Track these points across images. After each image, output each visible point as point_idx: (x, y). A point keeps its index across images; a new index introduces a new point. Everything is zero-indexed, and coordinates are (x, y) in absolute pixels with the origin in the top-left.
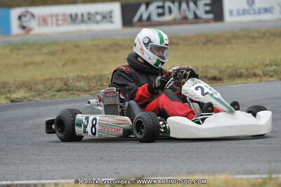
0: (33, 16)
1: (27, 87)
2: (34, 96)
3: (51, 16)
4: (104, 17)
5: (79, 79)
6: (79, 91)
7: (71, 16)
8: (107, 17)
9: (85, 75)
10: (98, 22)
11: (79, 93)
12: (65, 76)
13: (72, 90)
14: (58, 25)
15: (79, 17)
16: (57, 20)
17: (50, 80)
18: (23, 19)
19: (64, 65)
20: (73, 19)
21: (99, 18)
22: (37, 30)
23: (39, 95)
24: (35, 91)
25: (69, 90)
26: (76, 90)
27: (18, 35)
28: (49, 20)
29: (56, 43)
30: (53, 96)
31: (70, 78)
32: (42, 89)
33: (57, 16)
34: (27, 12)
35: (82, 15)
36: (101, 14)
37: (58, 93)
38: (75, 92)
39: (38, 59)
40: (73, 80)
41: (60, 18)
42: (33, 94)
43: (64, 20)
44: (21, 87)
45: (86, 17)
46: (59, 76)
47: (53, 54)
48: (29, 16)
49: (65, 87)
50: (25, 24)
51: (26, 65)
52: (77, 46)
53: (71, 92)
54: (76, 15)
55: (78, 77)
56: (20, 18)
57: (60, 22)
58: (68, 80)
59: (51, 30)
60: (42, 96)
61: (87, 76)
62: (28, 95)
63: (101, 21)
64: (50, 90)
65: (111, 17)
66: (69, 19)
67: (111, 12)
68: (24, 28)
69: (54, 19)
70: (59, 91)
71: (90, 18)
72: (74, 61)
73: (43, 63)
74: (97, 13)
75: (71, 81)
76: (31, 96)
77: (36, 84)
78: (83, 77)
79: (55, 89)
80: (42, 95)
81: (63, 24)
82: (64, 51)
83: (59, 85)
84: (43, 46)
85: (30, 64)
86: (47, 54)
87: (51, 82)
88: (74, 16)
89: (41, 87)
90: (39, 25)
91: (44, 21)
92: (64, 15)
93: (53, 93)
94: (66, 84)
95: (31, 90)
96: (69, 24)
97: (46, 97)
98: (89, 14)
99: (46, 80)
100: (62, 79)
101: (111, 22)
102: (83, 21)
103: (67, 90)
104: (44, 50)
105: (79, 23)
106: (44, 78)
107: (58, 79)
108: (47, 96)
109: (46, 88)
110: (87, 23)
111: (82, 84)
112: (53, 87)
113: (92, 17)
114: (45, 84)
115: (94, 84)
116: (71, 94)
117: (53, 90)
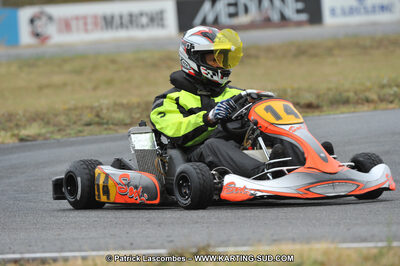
0: (50, 18)
1: (42, 119)
2: (52, 132)
3: (77, 18)
4: (152, 20)
5: (116, 107)
6: (116, 125)
7: (105, 18)
8: (156, 19)
9: (125, 101)
10: (143, 26)
11: (116, 128)
12: (96, 104)
13: (107, 123)
14: (86, 31)
15: (117, 21)
16: (85, 24)
17: (75, 109)
19: (95, 88)
20: (108, 22)
21: (144, 20)
22: (57, 38)
23: (59, 130)
24: (54, 125)
25: (103, 124)
26: (113, 124)
27: (29, 46)
28: (74, 24)
29: (83, 56)
30: (80, 132)
31: (104, 107)
32: (64, 123)
33: (85, 18)
34: (42, 13)
35: (121, 17)
36: (147, 15)
37: (86, 128)
38: (111, 126)
39: (57, 79)
40: (108, 109)
41: (89, 21)
42: (51, 129)
43: (96, 24)
44: (34, 120)
45: (126, 20)
46: (87, 104)
47: (79, 72)
48: (44, 19)
49: (97, 119)
50: (39, 30)
51: (41, 88)
52: (113, 61)
53: (105, 126)
54: (112, 17)
55: (115, 104)
56: (32, 21)
57: (90, 27)
58: (102, 110)
59: (77, 38)
60: (64, 133)
61: (128, 104)
62: (43, 131)
63: (148, 25)
64: (75, 123)
65: (162, 19)
66: (101, 22)
67: (161, 13)
68: (37, 35)
69: (81, 23)
70: (88, 124)
71: (132, 21)
72: (109, 83)
73: (65, 85)
74: (141, 14)
75: (105, 111)
76: (48, 132)
77: (56, 115)
78: (122, 105)
79: (83, 122)
80: (64, 130)
81: (93, 30)
82: (95, 68)
83: (88, 116)
84: (65, 61)
85: (48, 86)
86: (71, 72)
87: (77, 113)
88: (109, 20)
89: (62, 119)
90: (60, 31)
91: (66, 26)
92: (95, 17)
93: (80, 128)
94: (98, 116)
95: (48, 123)
96: (102, 29)
97: (70, 134)
98: (131, 15)
99: (70, 110)
100: (92, 108)
101: (163, 26)
102: (122, 25)
103: (99, 124)
104: (68, 67)
105: (117, 28)
106: (66, 107)
107: (87, 107)
108: (72, 132)
109: (69, 121)
110: (127, 27)
111: (120, 115)
112: (80, 120)
113: (134, 18)
114: (67, 115)
115: (138, 116)
116: (106, 129)
117: (79, 123)
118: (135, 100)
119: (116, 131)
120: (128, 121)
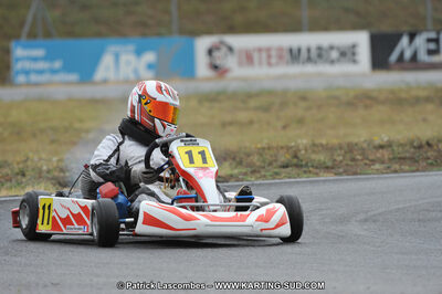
0: (230, 49)
1: (234, 159)
2: (245, 174)
3: (260, 50)
4: (343, 54)
5: (316, 149)
6: (317, 168)
7: (291, 50)
8: (348, 54)
9: (324, 142)
10: (332, 62)
11: (318, 171)
12: (293, 144)
13: (306, 165)
14: (269, 64)
15: (304, 54)
16: (269, 57)
17: (269, 148)
18: (216, 54)
19: (284, 127)
20: (294, 55)
21: (334, 54)
22: (237, 71)
23: (253, 172)
24: (248, 165)
25: (302, 166)
26: (312, 166)
27: (208, 79)
28: (256, 56)
29: (270, 93)
30: (277, 174)
31: (301, 147)
32: (258, 164)
33: (268, 50)
34: (222, 43)
35: (309, 50)
36: (338, 49)
37: (283, 170)
38: (311, 169)
39: (243, 116)
40: (306, 150)
41: (273, 53)
42: (244, 169)
43: (280, 57)
44: (225, 159)
45: (314, 53)
46: (281, 144)
47: (266, 109)
48: (224, 49)
49: (295, 161)
50: (218, 62)
51: (224, 125)
52: (304, 98)
53: (304, 169)
54: (299, 50)
55: (314, 145)
56: (210, 52)
57: (274, 60)
58: (299, 150)
60: (258, 175)
61: (327, 145)
62: (236, 171)
63: (338, 60)
64: (270, 164)
65: (354, 54)
66: (287, 56)
67: (354, 46)
68: (215, 67)
69: (264, 55)
70: (285, 166)
71: (321, 55)
72: (301, 121)
73: (251, 122)
74: (332, 48)
75: (303, 152)
76: (241, 173)
77: (248, 155)
78: (322, 145)
79: (279, 163)
80: (259, 172)
81: (277, 64)
82: (284, 105)
83: (284, 157)
84: (249, 96)
85: (231, 123)
86: (257, 109)
87: (271, 152)
88: (295, 51)
89: (255, 159)
90: (240, 64)
91: (248, 58)
92: (280, 49)
93: (276, 170)
94: (296, 156)
95: (240, 163)
96: (287, 63)
97: (265, 176)
98: (319, 48)
99: (263, 149)
100: (288, 148)
101: (355, 61)
102: (309, 59)
103: (298, 166)
104: (253, 103)
105: (303, 63)
106: (259, 146)
107: (282, 148)
108: (268, 174)
109: (264, 161)
110: (316, 62)
111: (321, 157)
112: (276, 161)
113: (324, 53)
114: (261, 155)
115: (341, 158)
116: (305, 172)
117: (275, 164)
118: (335, 142)
119: (317, 174)
120: (330, 164)
